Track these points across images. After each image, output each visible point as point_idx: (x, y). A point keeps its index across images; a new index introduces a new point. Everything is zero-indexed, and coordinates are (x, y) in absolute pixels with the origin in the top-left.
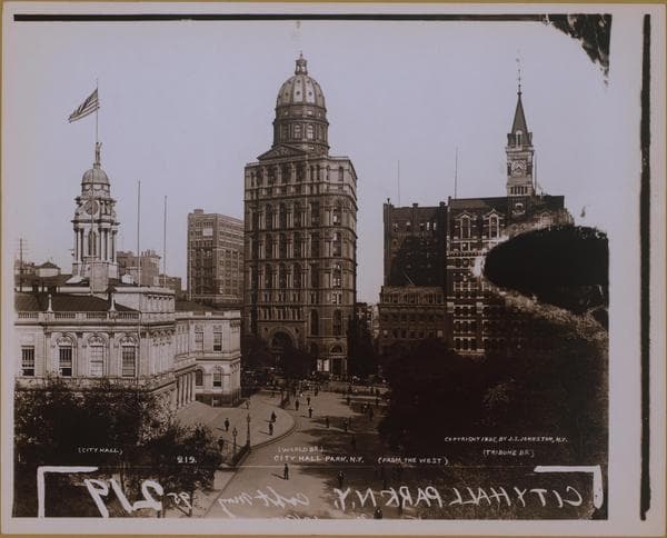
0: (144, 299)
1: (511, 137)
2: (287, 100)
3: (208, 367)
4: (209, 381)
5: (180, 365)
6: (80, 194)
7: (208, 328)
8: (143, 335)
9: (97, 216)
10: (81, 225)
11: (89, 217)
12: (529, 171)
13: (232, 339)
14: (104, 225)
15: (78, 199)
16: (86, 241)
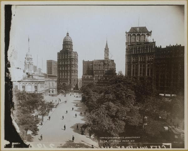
0: (39, 77)
1: (105, 49)
2: (65, 41)
3: (51, 90)
4: (51, 92)
5: (46, 89)
6: (26, 57)
7: (51, 82)
8: (39, 83)
9: (29, 61)
10: (26, 63)
11: (28, 61)
12: (108, 55)
13: (55, 84)
14: (31, 63)
15: (25, 58)
16: (27, 66)
